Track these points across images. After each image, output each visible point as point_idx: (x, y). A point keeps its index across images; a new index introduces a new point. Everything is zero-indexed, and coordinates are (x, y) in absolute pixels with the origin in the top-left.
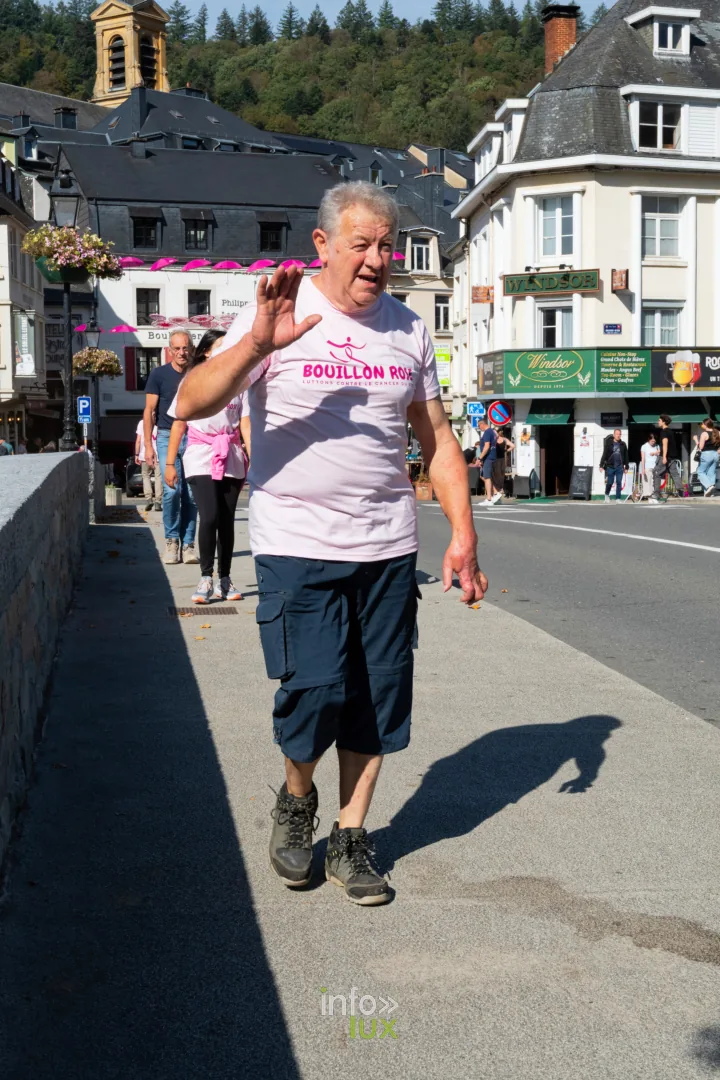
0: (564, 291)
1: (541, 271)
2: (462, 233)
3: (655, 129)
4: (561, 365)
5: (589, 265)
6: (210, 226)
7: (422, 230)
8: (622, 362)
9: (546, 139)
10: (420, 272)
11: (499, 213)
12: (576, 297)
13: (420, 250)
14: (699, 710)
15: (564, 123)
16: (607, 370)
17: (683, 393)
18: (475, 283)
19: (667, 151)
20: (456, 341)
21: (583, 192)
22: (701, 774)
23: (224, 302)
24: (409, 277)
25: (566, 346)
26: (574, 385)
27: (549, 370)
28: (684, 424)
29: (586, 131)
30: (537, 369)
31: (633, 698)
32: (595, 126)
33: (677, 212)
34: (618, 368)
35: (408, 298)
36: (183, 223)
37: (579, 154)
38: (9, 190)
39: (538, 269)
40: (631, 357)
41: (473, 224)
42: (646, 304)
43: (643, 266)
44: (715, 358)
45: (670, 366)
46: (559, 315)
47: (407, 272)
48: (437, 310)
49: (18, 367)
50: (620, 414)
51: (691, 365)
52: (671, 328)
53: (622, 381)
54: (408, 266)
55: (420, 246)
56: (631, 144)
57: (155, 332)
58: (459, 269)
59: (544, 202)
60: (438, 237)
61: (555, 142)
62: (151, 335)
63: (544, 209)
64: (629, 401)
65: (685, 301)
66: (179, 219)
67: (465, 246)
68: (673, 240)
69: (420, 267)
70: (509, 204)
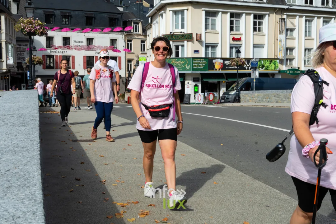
0: (181, 40)
1: (175, 33)
2: (150, 21)
4: (181, 63)
5: (189, 32)
6: (70, 18)
7: (136, 20)
8: (200, 62)
10: (136, 33)
11: (162, 15)
12: (185, 42)
13: (136, 26)
14: (241, 171)
16: (195, 64)
17: (218, 72)
18: (154, 37)
20: (148, 55)
21: (187, 10)
22: (248, 191)
23: (74, 41)
24: (132, 35)
25: (182, 57)
26: (185, 69)
27: (177, 64)
28: (218, 81)
30: (173, 64)
33: (216, 17)
34: (198, 64)
35: (132, 41)
36: (61, 16)
38: (5, 4)
39: (174, 33)
40: (202, 61)
41: (153, 18)
42: (207, 45)
43: (206, 33)
44: (227, 61)
45: (214, 63)
46: (180, 47)
47: (132, 33)
48: (141, 45)
49: (8, 61)
50: (199, 78)
51: (220, 63)
52: (214, 52)
53: (199, 68)
54: (132, 31)
55: (136, 25)
57: (52, 50)
58: (149, 32)
59: (175, 12)
60: (142, 22)
62: (51, 51)
63: (176, 15)
64: (201, 74)
65: (218, 44)
66: (60, 15)
67: (151, 25)
68: (215, 25)
69: (136, 31)
70: (165, 13)
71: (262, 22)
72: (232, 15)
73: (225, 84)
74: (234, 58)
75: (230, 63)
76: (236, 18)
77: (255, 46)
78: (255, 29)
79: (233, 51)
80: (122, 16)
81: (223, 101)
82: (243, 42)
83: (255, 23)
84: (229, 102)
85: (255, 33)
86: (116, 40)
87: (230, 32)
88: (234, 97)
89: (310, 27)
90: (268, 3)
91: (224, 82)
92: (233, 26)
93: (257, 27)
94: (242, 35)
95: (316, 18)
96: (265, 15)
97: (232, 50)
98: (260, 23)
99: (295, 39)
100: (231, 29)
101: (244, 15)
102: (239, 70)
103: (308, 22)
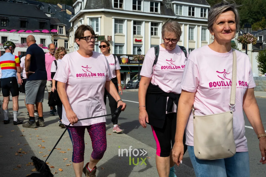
2: (71, 26)
3: (118, 3)
5: (102, 35)
6: (7, 21)
7: (61, 24)
9: (92, 4)
10: (61, 34)
11: (81, 21)
12: (99, 42)
13: (61, 29)
14: (140, 140)
15: (96, 1)
17: (124, 65)
19: (120, 9)
20: (70, 51)
21: (101, 17)
24: (58, 36)
28: (124, 72)
29: (102, 3)
31: (125, 138)
32: (104, 2)
33: (123, 23)
35: (58, 41)
37: (100, 8)
41: (74, 24)
42: (116, 44)
43: (115, 35)
44: (131, 57)
45: (121, 59)
47: (58, 34)
48: (65, 44)
52: (121, 50)
54: (58, 33)
56: (112, 7)
58: (71, 34)
59: (92, 19)
60: (65, 26)
61: (94, 5)
63: (92, 21)
65: (124, 44)
67: (72, 29)
68: (122, 30)
69: (61, 33)
70: (83, 19)
71: (157, 28)
72: (135, 23)
73: (130, 74)
74: (136, 55)
75: (133, 59)
76: (137, 25)
77: (152, 46)
78: (152, 34)
79: (135, 50)
80: (49, 20)
81: (128, 87)
82: (143, 43)
83: (152, 29)
84: (133, 88)
85: (152, 36)
86: (45, 39)
87: (133, 36)
88: (136, 84)
89: (192, 33)
90: (162, 14)
91: (129, 73)
92: (136, 31)
93: (154, 31)
94: (142, 37)
95: (197, 26)
96: (160, 23)
97: (135, 48)
98: (156, 29)
99: (182, 41)
100: (134, 33)
101: (144, 22)
102: (140, 64)
103: (191, 29)
